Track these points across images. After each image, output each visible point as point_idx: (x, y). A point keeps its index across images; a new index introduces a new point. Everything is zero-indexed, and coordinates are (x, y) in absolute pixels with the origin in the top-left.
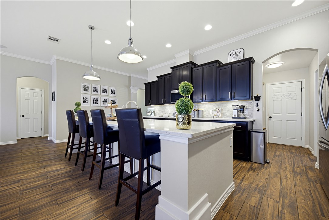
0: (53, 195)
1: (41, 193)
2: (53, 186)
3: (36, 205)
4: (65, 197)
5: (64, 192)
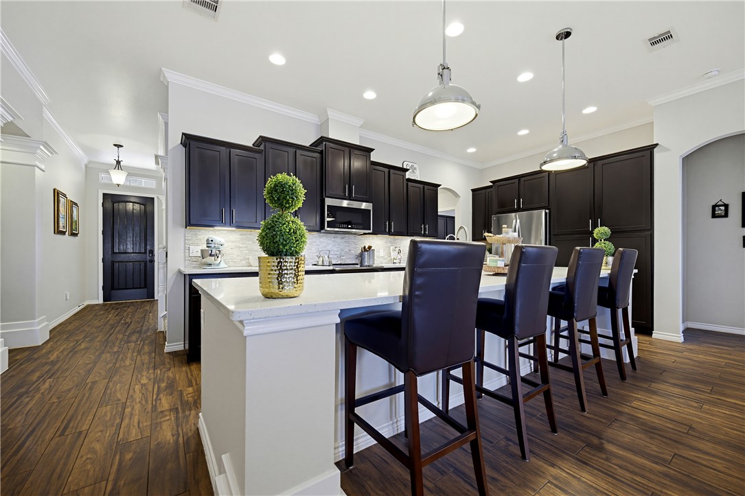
0: (683, 444)
1: (706, 466)
2: (665, 460)
3: (730, 452)
4: (668, 425)
5: (659, 432)
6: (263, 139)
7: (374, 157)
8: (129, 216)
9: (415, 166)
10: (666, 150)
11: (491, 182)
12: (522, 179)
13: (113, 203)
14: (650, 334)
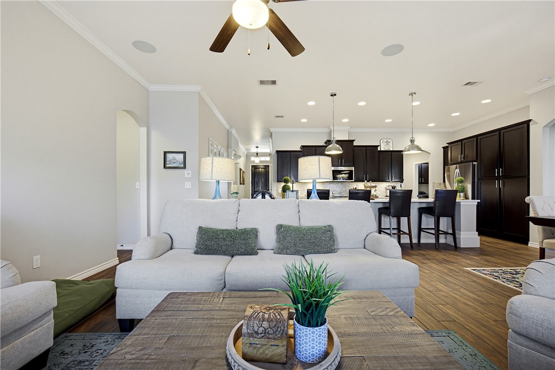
6: (303, 147)
7: (355, 144)
8: (260, 173)
9: (389, 140)
10: (537, 123)
11: (448, 144)
12: (464, 142)
13: (255, 169)
14: (527, 244)
